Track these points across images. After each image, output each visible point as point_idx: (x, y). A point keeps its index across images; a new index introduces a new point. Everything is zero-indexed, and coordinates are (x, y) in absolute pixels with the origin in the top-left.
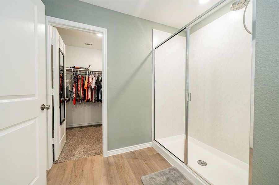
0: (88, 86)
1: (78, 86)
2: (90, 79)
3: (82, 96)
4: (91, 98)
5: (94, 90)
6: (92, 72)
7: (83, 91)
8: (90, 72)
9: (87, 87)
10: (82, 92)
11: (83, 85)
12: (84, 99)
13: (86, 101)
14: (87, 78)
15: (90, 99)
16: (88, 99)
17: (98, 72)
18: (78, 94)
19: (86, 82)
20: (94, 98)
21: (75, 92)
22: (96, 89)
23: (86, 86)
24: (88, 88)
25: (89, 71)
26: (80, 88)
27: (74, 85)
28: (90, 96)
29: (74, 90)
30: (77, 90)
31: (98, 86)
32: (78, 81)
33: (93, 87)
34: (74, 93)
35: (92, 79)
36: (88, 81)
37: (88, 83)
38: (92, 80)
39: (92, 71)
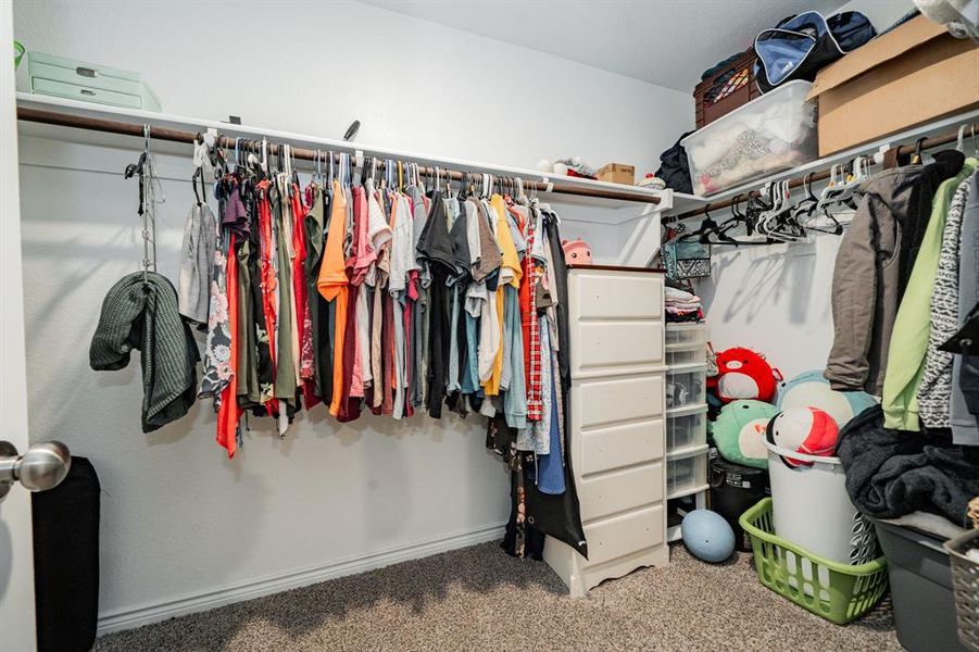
0: (349, 271)
1: (256, 275)
2: (374, 212)
3: (296, 363)
4: (378, 384)
5: (410, 304)
6: (375, 162)
7: (307, 323)
8: (360, 160)
9: (342, 278)
10: (302, 330)
11: (309, 267)
12: (315, 391)
13: (334, 409)
14: (341, 200)
15: (370, 391)
16: (357, 391)
17: (421, 162)
18: (263, 347)
19: (337, 228)
20: (400, 381)
21: (228, 333)
22: (425, 299)
23: (332, 272)
24: (353, 291)
25: (351, 152)
26: (281, 295)
27: (221, 260)
28: (366, 369)
29: (221, 311)
30: (256, 309)
31: (440, 270)
32: (257, 223)
33: (397, 283)
34: (219, 339)
35: (388, 210)
36: (356, 228)
37: (352, 239)
38: (388, 221)
39: (382, 156)
